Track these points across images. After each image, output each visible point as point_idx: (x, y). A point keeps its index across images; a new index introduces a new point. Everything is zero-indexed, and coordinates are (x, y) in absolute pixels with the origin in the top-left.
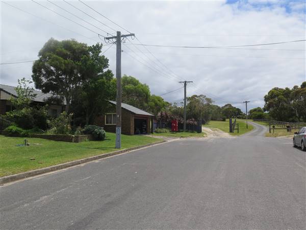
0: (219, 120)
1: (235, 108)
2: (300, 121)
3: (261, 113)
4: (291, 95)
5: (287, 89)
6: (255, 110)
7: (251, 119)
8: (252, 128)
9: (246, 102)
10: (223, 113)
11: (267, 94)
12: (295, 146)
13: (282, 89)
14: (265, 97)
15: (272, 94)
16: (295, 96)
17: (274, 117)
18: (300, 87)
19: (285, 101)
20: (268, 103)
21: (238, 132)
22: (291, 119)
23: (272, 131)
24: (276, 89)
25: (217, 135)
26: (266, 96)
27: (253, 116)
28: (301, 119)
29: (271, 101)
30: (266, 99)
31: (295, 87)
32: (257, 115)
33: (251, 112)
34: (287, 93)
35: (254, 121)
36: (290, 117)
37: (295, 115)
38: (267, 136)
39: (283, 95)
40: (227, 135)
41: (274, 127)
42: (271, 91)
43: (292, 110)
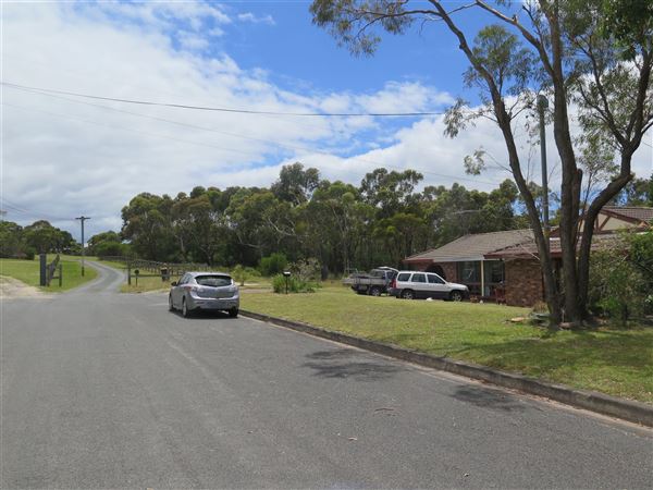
0: (17, 258)
1: (58, 230)
2: (188, 261)
3: (114, 243)
4: (172, 211)
5: (166, 197)
6: (103, 237)
7: (93, 255)
8: (95, 275)
9: (83, 219)
10: (28, 241)
11: (128, 205)
12: (173, 310)
13: (157, 197)
14: (124, 210)
15: (138, 206)
16: (181, 212)
17: (141, 253)
18: (188, 195)
19: (162, 221)
20: (128, 222)
21: (60, 285)
22: (171, 257)
23: (133, 279)
24: (145, 196)
25: (9, 294)
26: (126, 207)
27: (99, 249)
28: (189, 257)
29: (136, 219)
30: (126, 214)
31: (181, 195)
32: (105, 248)
33: (94, 240)
34: (165, 204)
35: (101, 260)
36: (170, 252)
37: (178, 248)
38: (122, 292)
39: (158, 209)
40: (32, 292)
41: (137, 272)
42: (135, 199)
43: (174, 240)
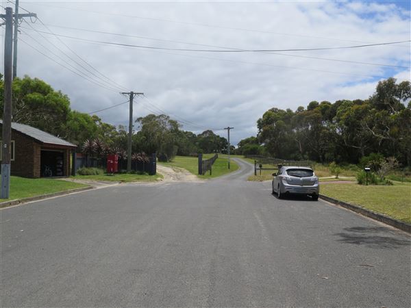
0: (192, 156)
1: (218, 136)
2: (305, 159)
3: (255, 146)
4: (292, 121)
5: (289, 111)
6: (247, 141)
7: (241, 154)
8: (237, 168)
9: (229, 129)
10: (200, 145)
11: (262, 117)
13: (282, 111)
14: (259, 122)
15: (269, 118)
16: (299, 121)
17: (272, 152)
18: (306, 108)
19: (285, 128)
20: (262, 130)
21: (211, 174)
22: (293, 155)
23: (258, 171)
24: (274, 110)
25: (179, 179)
26: (260, 119)
27: (244, 150)
28: (305, 156)
29: (267, 128)
30: (261, 124)
31: (300, 109)
32: (249, 149)
33: (242, 143)
34: (287, 116)
35: (246, 157)
36: (292, 152)
37: (298, 149)
38: (249, 180)
39: (283, 120)
40: (192, 178)
41: (261, 166)
42: (266, 113)
43: (295, 142)
